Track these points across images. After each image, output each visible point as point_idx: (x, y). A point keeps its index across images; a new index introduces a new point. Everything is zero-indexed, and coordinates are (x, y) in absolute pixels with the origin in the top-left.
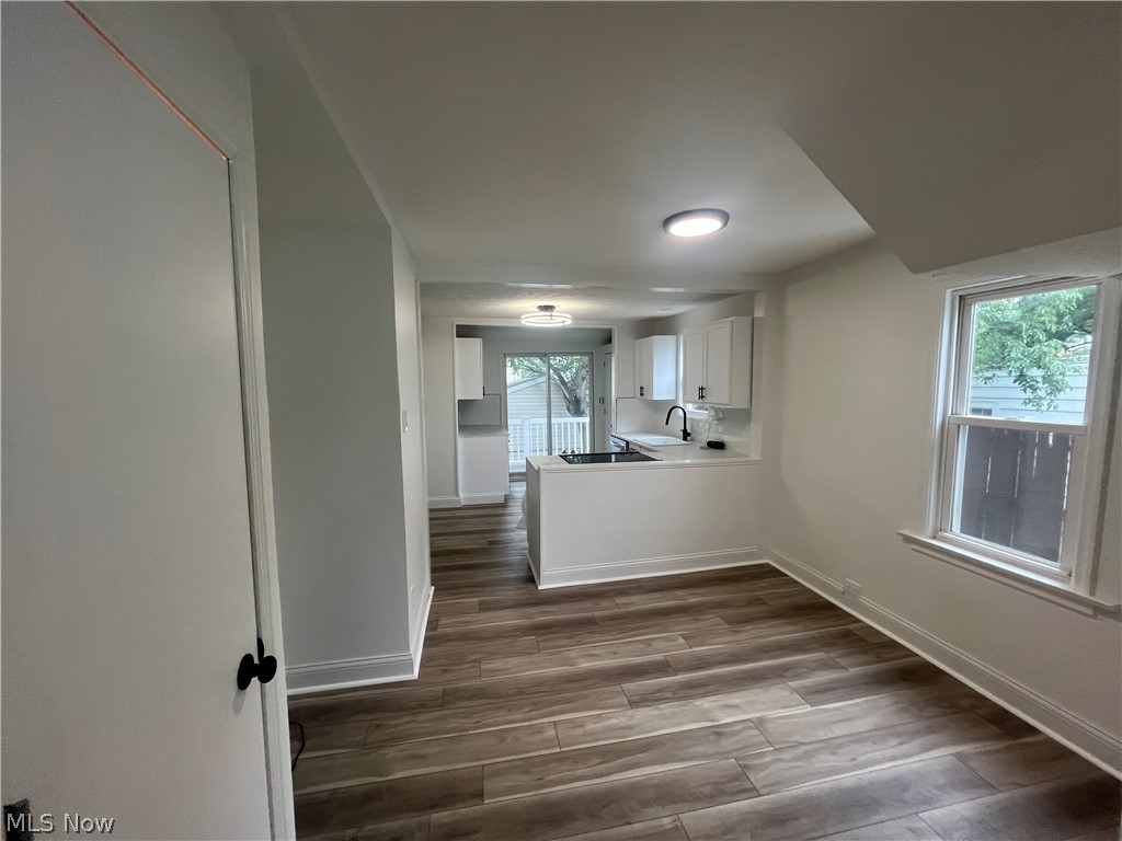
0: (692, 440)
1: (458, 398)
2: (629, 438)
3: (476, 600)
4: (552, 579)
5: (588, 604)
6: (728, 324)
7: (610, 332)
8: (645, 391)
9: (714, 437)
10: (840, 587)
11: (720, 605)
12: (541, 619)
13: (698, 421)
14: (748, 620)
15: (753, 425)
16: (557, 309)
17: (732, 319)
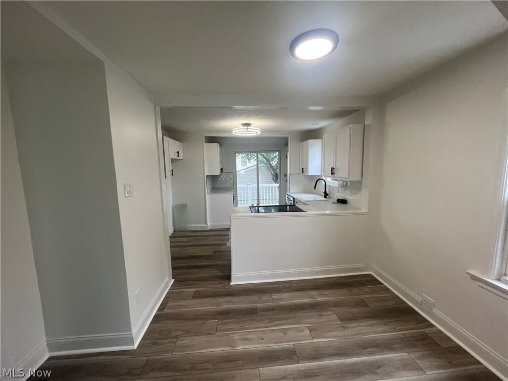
0: (330, 197)
1: (206, 174)
2: (295, 196)
3: (193, 290)
4: (238, 279)
5: (255, 298)
6: (348, 130)
7: (286, 139)
8: (304, 171)
9: (341, 196)
10: (419, 299)
11: (337, 304)
12: (225, 307)
13: (333, 187)
14: (354, 318)
15: (363, 191)
16: (252, 125)
17: (351, 125)
